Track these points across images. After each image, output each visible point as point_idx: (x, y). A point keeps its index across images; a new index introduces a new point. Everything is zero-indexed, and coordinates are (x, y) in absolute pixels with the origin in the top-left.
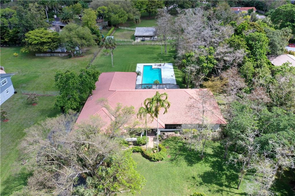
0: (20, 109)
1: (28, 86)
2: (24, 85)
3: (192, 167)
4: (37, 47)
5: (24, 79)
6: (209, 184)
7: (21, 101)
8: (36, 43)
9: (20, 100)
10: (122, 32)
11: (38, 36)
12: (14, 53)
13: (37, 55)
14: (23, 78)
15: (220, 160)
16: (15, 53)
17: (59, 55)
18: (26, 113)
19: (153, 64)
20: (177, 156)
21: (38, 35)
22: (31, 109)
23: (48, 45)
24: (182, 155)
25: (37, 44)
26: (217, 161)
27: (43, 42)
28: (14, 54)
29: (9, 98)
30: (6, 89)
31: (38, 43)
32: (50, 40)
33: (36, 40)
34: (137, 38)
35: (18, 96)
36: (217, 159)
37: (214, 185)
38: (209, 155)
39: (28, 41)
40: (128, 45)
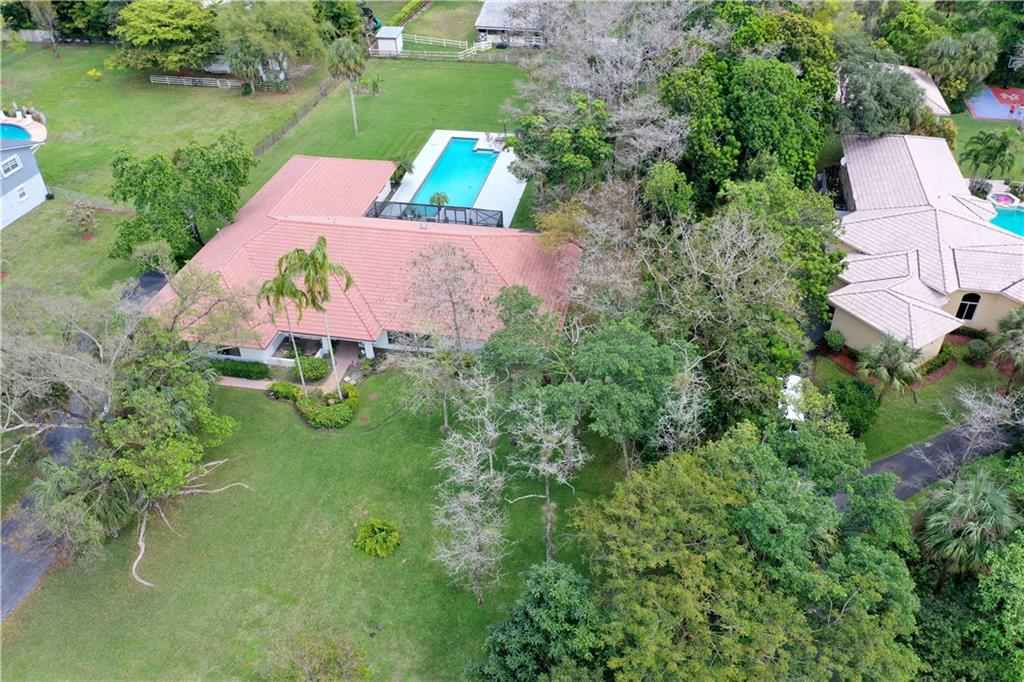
0: (46, 246)
1: (93, 179)
2: (81, 176)
4: (149, 57)
5: (89, 157)
7: (58, 222)
8: (145, 43)
9: (54, 220)
10: (452, 11)
11: (151, 21)
12: (91, 69)
13: (153, 79)
14: (87, 154)
16: (94, 70)
17: (218, 82)
18: (58, 261)
19: (481, 135)
21: (154, 18)
22: (76, 250)
23: (181, 50)
25: (150, 45)
27: (166, 40)
28: (90, 73)
29: (29, 210)
30: (17, 186)
31: (151, 41)
32: (188, 34)
33: (145, 33)
34: (482, 34)
35: (54, 207)
39: (124, 33)
40: (445, 60)
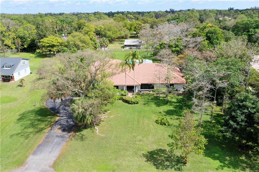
3: (160, 108)
6: (171, 116)
8: (48, 46)
11: (50, 41)
13: (48, 55)
15: (181, 104)
16: (32, 54)
20: (149, 103)
23: (57, 47)
24: (153, 102)
26: (179, 105)
27: (54, 45)
30: (25, 68)
31: (50, 45)
34: (126, 46)
36: (179, 104)
37: (175, 116)
38: (174, 102)
40: (118, 51)
